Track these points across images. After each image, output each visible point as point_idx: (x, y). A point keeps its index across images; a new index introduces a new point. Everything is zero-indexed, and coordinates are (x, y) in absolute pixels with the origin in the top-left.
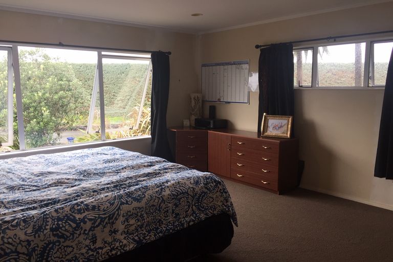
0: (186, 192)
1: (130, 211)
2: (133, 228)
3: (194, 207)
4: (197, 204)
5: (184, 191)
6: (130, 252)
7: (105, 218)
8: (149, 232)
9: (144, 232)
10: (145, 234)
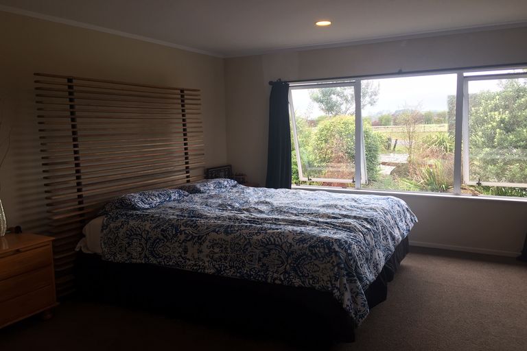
0: (279, 245)
1: (216, 240)
2: (216, 256)
3: (288, 266)
4: (292, 265)
5: (277, 243)
6: (208, 275)
7: (196, 237)
8: (231, 267)
9: (227, 265)
10: (226, 267)
